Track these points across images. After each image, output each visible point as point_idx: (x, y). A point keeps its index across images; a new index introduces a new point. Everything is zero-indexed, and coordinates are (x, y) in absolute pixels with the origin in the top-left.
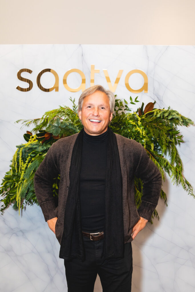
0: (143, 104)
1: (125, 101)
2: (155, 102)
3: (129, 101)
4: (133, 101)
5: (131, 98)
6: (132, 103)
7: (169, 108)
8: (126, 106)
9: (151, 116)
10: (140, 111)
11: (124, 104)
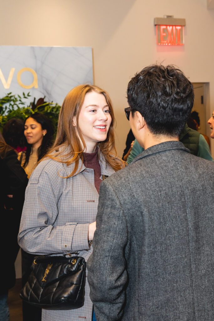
0: (35, 99)
1: (19, 97)
2: (45, 97)
3: (22, 96)
4: (26, 96)
5: (24, 94)
6: (25, 97)
7: (56, 104)
8: (20, 100)
9: (42, 109)
10: (33, 104)
11: (18, 99)
